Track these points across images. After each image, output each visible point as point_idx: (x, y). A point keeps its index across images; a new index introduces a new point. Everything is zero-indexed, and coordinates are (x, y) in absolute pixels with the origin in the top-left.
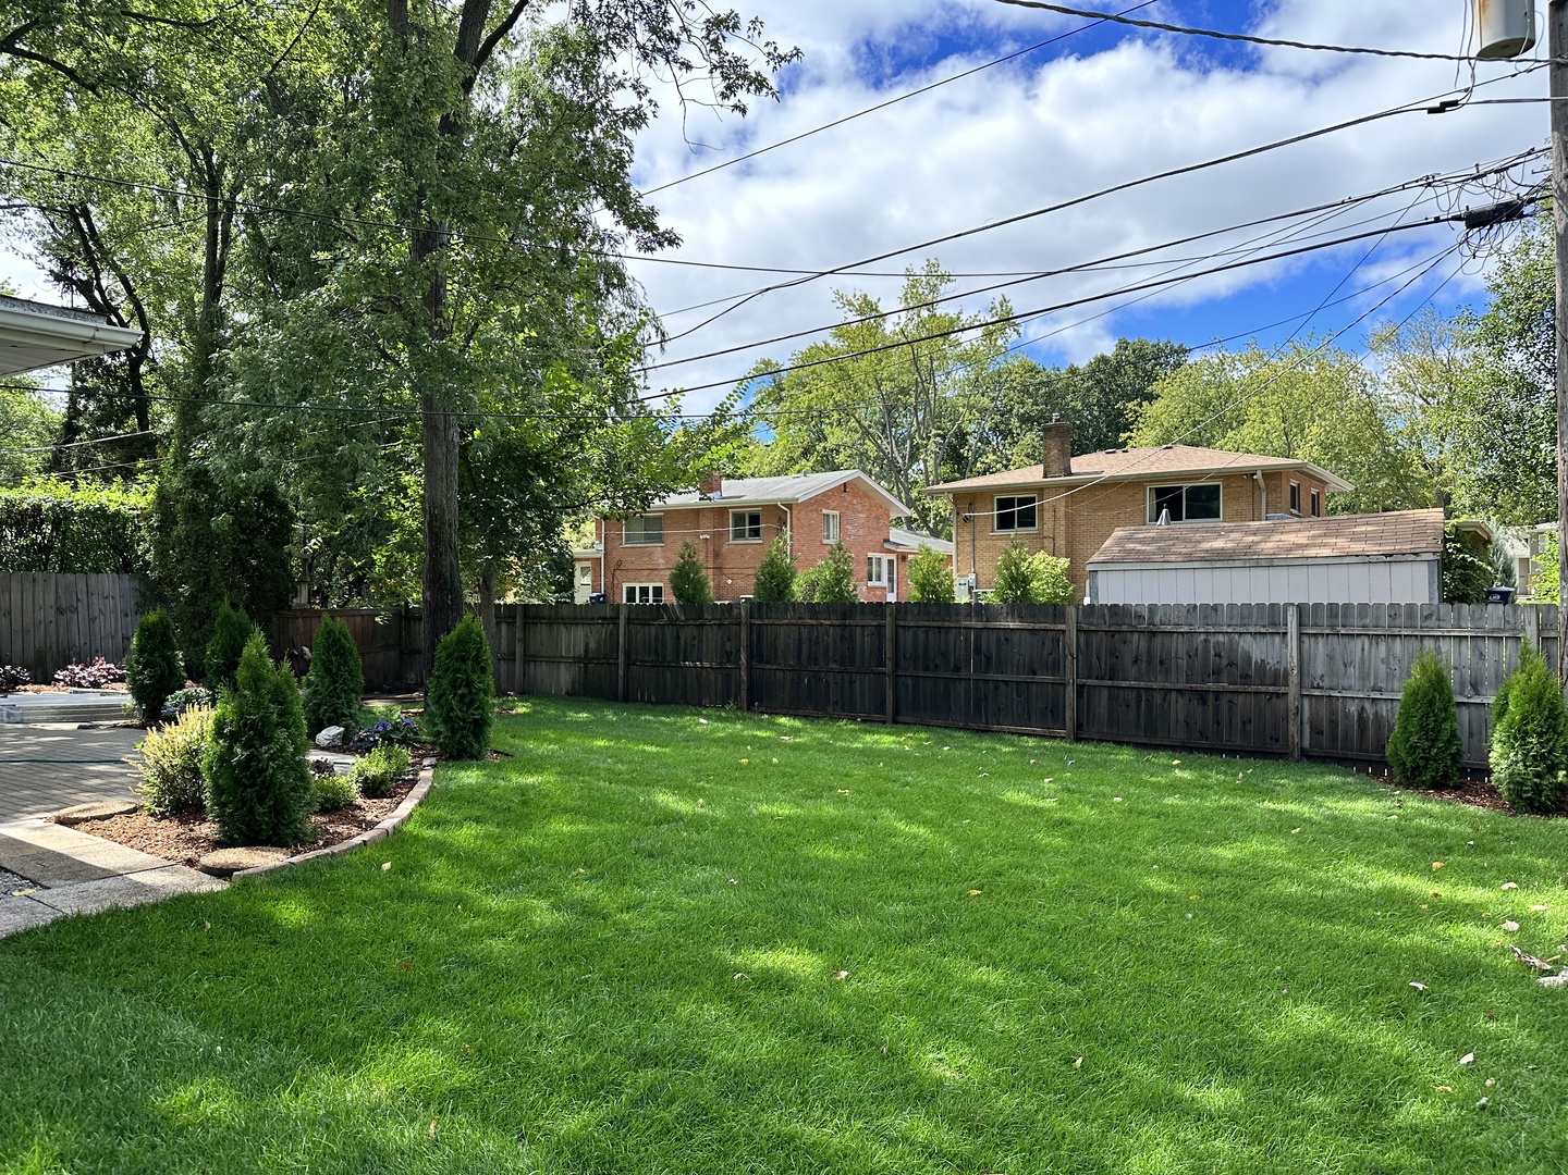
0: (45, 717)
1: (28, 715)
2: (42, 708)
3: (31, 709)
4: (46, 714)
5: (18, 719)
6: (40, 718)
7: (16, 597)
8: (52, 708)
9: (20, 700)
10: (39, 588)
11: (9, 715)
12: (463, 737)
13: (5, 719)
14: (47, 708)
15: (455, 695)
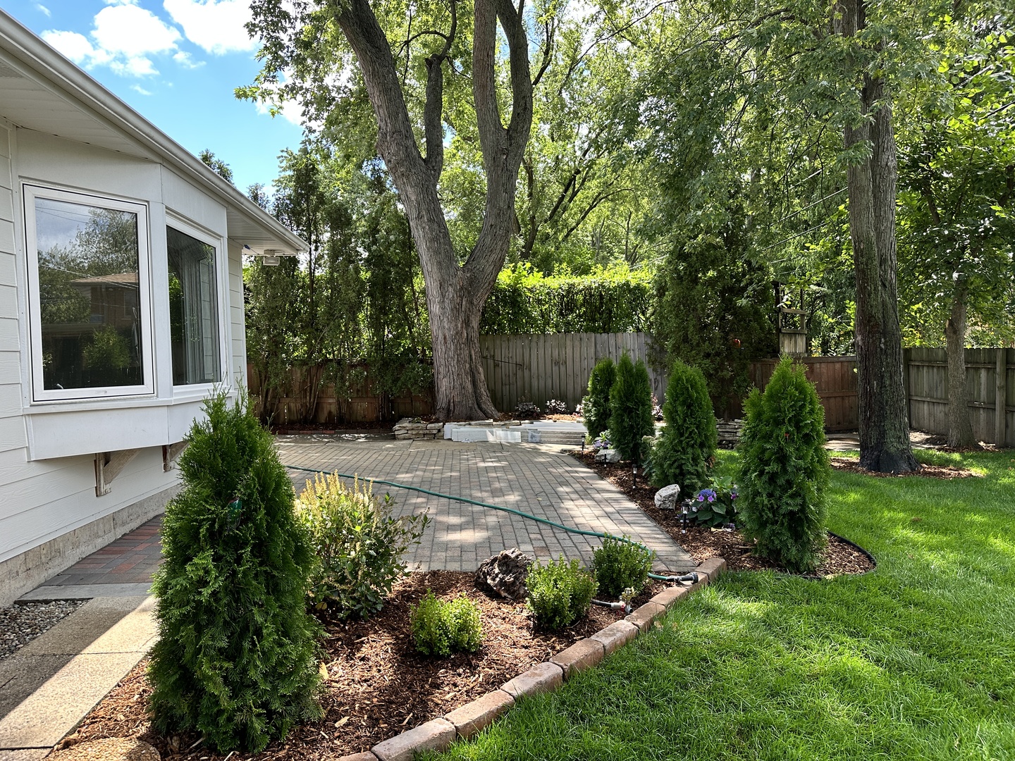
0: (556, 440)
1: (544, 437)
2: (554, 433)
3: (547, 433)
4: (557, 437)
5: (538, 440)
6: (552, 440)
7: (569, 351)
8: (562, 433)
9: (541, 426)
10: (584, 344)
11: (532, 437)
12: (774, 533)
13: (530, 439)
14: (558, 433)
15: (761, 473)
